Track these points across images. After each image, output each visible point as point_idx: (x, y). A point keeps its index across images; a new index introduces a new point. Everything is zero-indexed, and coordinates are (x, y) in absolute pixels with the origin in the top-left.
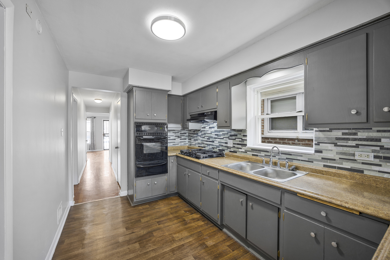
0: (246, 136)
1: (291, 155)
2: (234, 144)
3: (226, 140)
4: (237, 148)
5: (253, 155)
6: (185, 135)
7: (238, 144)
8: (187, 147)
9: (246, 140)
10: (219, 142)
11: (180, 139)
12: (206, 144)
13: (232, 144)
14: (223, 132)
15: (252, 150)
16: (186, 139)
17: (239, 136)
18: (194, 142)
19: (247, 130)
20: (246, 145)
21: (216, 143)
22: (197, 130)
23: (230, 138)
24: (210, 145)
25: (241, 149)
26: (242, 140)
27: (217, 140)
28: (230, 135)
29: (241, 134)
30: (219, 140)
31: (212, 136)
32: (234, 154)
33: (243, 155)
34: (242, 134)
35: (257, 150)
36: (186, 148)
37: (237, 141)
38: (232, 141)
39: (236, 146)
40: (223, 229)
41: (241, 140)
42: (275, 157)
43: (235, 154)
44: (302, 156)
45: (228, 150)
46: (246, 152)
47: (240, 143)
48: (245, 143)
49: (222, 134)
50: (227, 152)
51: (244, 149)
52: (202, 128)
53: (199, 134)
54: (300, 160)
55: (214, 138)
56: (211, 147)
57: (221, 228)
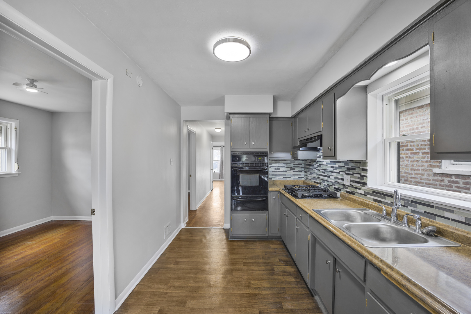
0: (366, 170)
1: (432, 207)
2: (352, 181)
3: (342, 175)
4: (355, 188)
5: (375, 200)
6: (300, 166)
7: (357, 182)
8: (302, 182)
9: (366, 177)
10: (335, 178)
11: (294, 172)
12: (321, 179)
13: (349, 181)
14: (339, 163)
15: (373, 192)
16: (301, 172)
17: (357, 170)
18: (310, 175)
19: (368, 161)
20: (366, 184)
21: (332, 179)
22: (312, 160)
23: (347, 172)
24: (325, 180)
25: (360, 189)
26: (361, 176)
27: (333, 174)
28: (348, 169)
29: (359, 167)
30: (334, 174)
31: (327, 169)
32: (350, 197)
33: (361, 199)
34: (361, 167)
35: (380, 193)
36: (300, 183)
37: (355, 177)
38: (349, 176)
39: (354, 184)
40: (316, 295)
41: (359, 176)
42: (407, 207)
43: (352, 196)
44: (453, 212)
45: (345, 189)
46: (366, 194)
47: (359, 180)
48: (364, 181)
49: (339, 166)
50: (343, 193)
51: (363, 190)
52: (318, 157)
53: (315, 166)
54: (448, 219)
55: (330, 172)
56: (326, 183)
57: (313, 294)
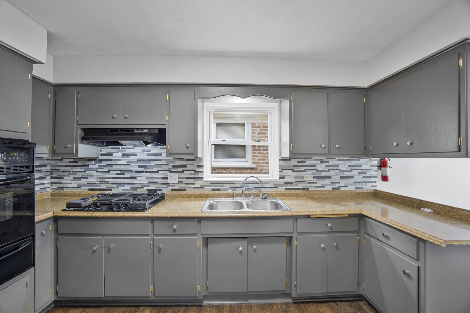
0: (202, 166)
2: (179, 178)
3: (164, 174)
4: (186, 184)
5: (213, 190)
6: (44, 169)
7: (188, 178)
8: (49, 194)
9: (203, 172)
10: (147, 178)
12: (112, 184)
13: (177, 178)
14: (156, 162)
15: (211, 183)
16: (45, 178)
17: (189, 167)
18: (74, 182)
19: (204, 158)
20: (202, 178)
21: (142, 179)
22: (84, 158)
23: (172, 170)
24: (124, 184)
25: (194, 184)
26: (195, 171)
27: (142, 174)
28: (173, 167)
30: (149, 174)
31: (130, 169)
32: (182, 193)
33: (198, 192)
34: (194, 164)
35: (218, 183)
36: (46, 197)
37: (187, 174)
38: (177, 174)
39: (185, 181)
41: (193, 172)
44: (268, 183)
45: (169, 188)
46: (202, 187)
47: (192, 176)
48: (200, 175)
49: (156, 164)
50: (168, 192)
51: (198, 184)
52: (102, 155)
53: (91, 166)
54: (266, 187)
55: (136, 172)
56: (128, 187)
